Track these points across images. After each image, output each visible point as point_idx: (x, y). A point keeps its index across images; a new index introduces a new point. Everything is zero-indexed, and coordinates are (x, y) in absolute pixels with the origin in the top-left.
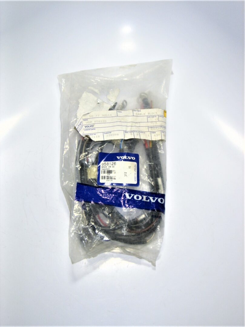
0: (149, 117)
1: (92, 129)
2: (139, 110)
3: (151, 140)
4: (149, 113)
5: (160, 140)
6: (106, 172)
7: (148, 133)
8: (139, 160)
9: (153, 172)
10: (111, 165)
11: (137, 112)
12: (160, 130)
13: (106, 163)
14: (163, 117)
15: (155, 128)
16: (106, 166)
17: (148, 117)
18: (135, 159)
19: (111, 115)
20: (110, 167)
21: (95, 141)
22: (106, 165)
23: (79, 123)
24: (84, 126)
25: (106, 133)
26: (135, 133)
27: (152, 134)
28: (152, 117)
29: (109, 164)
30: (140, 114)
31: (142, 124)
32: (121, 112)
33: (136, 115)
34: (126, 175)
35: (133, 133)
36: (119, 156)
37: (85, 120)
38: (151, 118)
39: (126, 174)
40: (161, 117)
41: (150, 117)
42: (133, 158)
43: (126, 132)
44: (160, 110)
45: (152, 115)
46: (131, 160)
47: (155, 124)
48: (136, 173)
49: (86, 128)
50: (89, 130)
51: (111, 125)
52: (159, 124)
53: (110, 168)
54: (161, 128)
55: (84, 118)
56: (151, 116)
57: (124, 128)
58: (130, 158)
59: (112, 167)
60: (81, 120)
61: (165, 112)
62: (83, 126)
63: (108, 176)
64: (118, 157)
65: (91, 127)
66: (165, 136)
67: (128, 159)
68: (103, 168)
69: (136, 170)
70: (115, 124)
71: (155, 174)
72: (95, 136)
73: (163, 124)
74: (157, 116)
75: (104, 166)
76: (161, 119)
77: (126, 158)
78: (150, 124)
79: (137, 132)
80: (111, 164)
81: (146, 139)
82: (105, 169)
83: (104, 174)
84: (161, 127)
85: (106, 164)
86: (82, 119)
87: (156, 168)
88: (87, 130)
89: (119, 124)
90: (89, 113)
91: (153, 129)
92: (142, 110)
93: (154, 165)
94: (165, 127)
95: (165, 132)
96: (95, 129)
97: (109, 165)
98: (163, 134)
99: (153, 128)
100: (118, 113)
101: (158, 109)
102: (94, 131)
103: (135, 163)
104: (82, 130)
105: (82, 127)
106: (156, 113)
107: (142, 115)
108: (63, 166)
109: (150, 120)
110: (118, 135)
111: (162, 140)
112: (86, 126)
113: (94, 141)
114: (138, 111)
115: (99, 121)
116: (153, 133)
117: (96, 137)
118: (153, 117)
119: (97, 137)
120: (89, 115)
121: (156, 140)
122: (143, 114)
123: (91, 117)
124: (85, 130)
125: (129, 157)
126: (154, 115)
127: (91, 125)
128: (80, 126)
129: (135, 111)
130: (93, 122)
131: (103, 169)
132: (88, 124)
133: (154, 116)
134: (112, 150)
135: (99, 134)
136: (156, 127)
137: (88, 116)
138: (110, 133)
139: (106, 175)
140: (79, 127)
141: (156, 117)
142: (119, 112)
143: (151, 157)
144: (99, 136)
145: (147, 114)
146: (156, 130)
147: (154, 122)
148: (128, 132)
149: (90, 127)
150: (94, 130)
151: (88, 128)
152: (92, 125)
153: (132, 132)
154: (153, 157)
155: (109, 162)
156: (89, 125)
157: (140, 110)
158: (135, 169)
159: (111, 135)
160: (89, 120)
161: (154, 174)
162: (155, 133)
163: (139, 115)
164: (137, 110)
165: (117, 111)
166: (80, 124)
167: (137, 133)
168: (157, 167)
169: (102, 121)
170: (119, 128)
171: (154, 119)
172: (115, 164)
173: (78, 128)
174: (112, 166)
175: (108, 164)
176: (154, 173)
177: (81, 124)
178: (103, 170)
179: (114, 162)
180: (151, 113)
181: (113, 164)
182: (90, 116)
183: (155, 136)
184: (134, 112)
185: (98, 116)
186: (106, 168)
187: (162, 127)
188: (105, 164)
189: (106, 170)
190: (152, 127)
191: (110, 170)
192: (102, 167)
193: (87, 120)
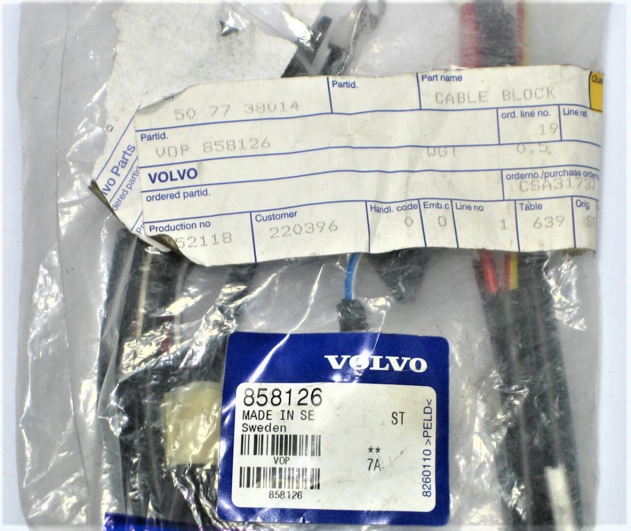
0: (506, 116)
1: (192, 195)
2: (454, 73)
3: (514, 249)
4: (505, 94)
5: (564, 252)
6: (267, 445)
7: (501, 211)
8: (451, 369)
9: (524, 437)
10: (294, 407)
11: (441, 85)
12: (570, 192)
13: (268, 394)
14: (584, 114)
15: (542, 181)
16: (265, 409)
17: (502, 113)
18: (424, 366)
19: (295, 105)
20: (291, 415)
21: (208, 264)
22: (269, 406)
23: (118, 157)
24: (144, 173)
25: (270, 218)
26: (426, 213)
27: (523, 215)
28: (523, 115)
29: (285, 397)
30: (460, 97)
31: (467, 159)
32: (353, 86)
33: (435, 106)
34: (374, 464)
35: (415, 213)
36: (339, 353)
37: (150, 138)
38: (519, 120)
39: (374, 455)
40: (573, 117)
41: (513, 115)
42: (418, 365)
43: (378, 207)
44: (572, 71)
45: (523, 103)
46: (407, 378)
47: (536, 158)
48: (433, 447)
49: (158, 184)
50: (172, 196)
51: (295, 165)
52: (562, 155)
53: (287, 423)
54: (573, 178)
55: (144, 122)
56: (518, 112)
57: (369, 188)
58: (400, 362)
59: (297, 415)
60: (131, 138)
61: (596, 79)
62: (136, 174)
63: (278, 466)
64: (332, 359)
65: (187, 181)
66: (594, 223)
67: (387, 368)
68: (253, 422)
69: (433, 433)
70: (321, 161)
71: (534, 452)
72: (208, 232)
73: (585, 156)
74: (553, 111)
75: (255, 407)
76: (572, 126)
77: (376, 367)
78: (511, 158)
79: (438, 206)
80: (296, 397)
81: (491, 247)
82: (260, 428)
83: (258, 456)
84: (572, 173)
85: (270, 397)
86: (131, 130)
87: (543, 415)
88: (162, 197)
89: (339, 159)
90: (172, 97)
91: (527, 183)
92: (468, 74)
93: (530, 397)
94: (593, 174)
95: (592, 204)
96: (205, 193)
97: (284, 406)
98: (580, 213)
99: (529, 180)
100: (335, 90)
101: (557, 68)
102: (198, 206)
103: (428, 393)
104: (132, 194)
105: (133, 181)
106: (549, 92)
107: (466, 105)
108: (28, 403)
109: (511, 129)
110: (333, 227)
111: (574, 253)
112: (158, 170)
113: (201, 267)
114: (448, 79)
115: (231, 144)
116: (528, 208)
117: (209, 240)
118: (532, 114)
119: (219, 239)
120: (171, 105)
121: (546, 248)
122: (474, 97)
123: (187, 121)
124: (151, 198)
125: (393, 360)
126: (533, 102)
127: (181, 168)
128: (123, 172)
129: (431, 79)
130: (196, 153)
131: (253, 428)
132: (166, 160)
133: (536, 110)
134: (299, 316)
135: (228, 223)
136: (546, 176)
137: (165, 117)
138: (291, 215)
139: (266, 461)
140: (119, 181)
141: (545, 114)
142: (341, 85)
143: (514, 352)
144: (228, 238)
145: (494, 99)
146: (547, 193)
147: (535, 147)
148: (389, 210)
149: (180, 183)
150: (197, 199)
151: (169, 184)
152: (187, 167)
153: (413, 207)
154: (522, 354)
155: (284, 387)
156: (174, 169)
157: (457, 74)
158: (426, 428)
159: (297, 230)
160: (174, 138)
161: (525, 449)
162: (540, 207)
163: (450, 106)
164: (439, 73)
165: (331, 78)
166: (124, 162)
167: (441, 212)
168: (545, 410)
169: (247, 144)
170: (342, 186)
171: (535, 128)
172: (316, 400)
173: (111, 183)
174: (297, 410)
175: (276, 401)
176: (531, 443)
177: (131, 159)
178: (252, 434)
179: (310, 386)
180: (519, 94)
181: (308, 400)
182: (176, 112)
183: (537, 223)
184: (425, 85)
185: (222, 110)
186: (264, 423)
187: (577, 174)
188: (262, 400)
189: (268, 435)
190: (522, 177)
191: (290, 432)
192: (246, 416)
193: (164, 136)
